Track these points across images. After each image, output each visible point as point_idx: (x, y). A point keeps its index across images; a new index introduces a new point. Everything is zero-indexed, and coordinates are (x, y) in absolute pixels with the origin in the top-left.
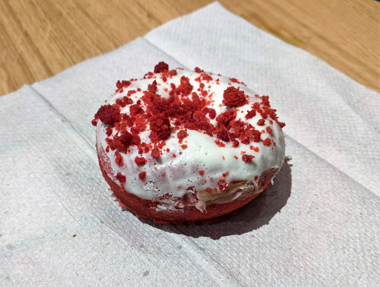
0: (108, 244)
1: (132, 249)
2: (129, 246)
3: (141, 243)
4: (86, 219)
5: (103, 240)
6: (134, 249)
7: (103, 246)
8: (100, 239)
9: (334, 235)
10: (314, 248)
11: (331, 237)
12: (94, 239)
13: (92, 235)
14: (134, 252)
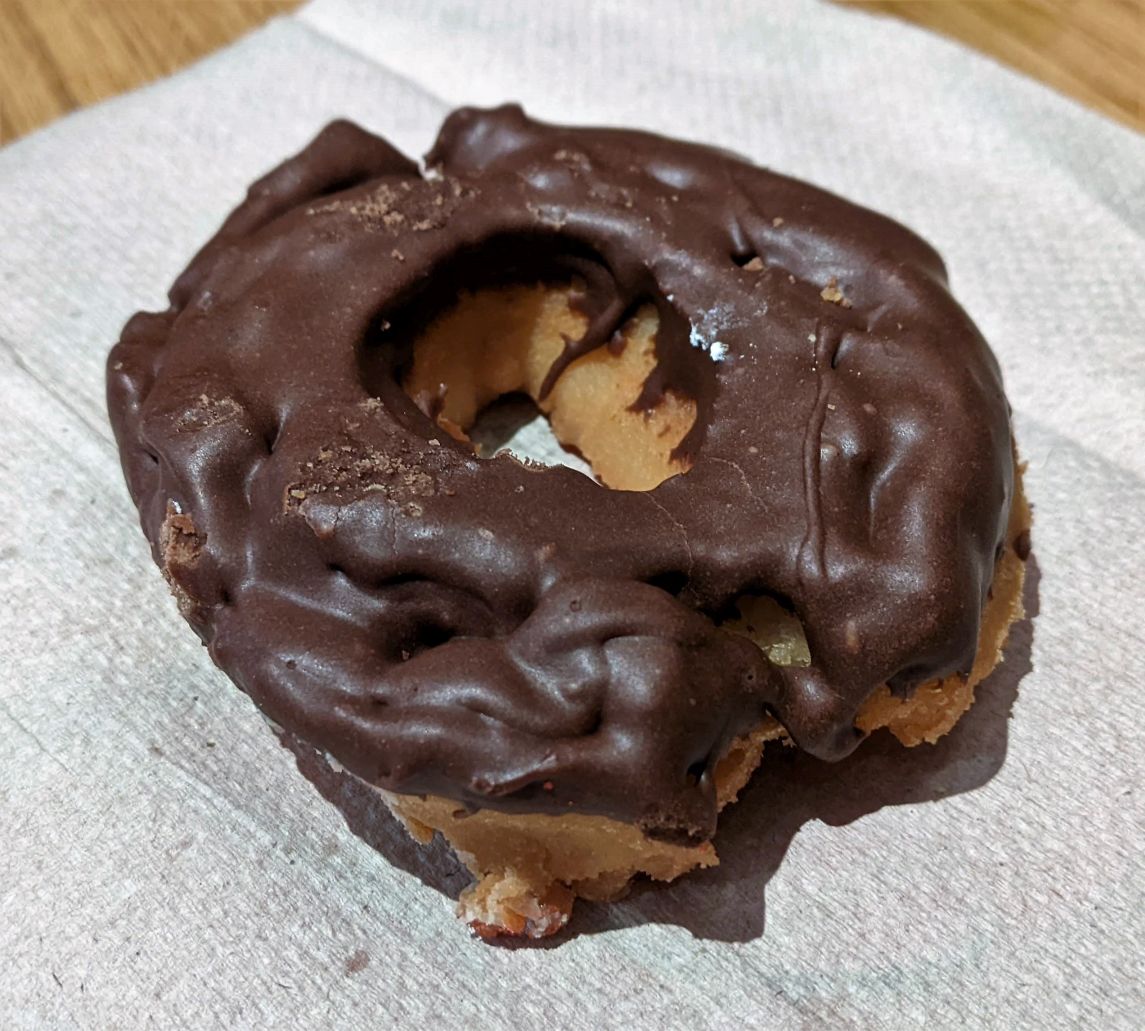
0: (185, 845)
1: (292, 862)
2: (278, 852)
3: (327, 835)
4: (87, 741)
5: (165, 828)
6: (299, 861)
7: (167, 852)
8: (150, 824)
9: (1111, 726)
10: (1042, 780)
11: (1102, 734)
12: (126, 824)
13: (117, 809)
14: (300, 873)
